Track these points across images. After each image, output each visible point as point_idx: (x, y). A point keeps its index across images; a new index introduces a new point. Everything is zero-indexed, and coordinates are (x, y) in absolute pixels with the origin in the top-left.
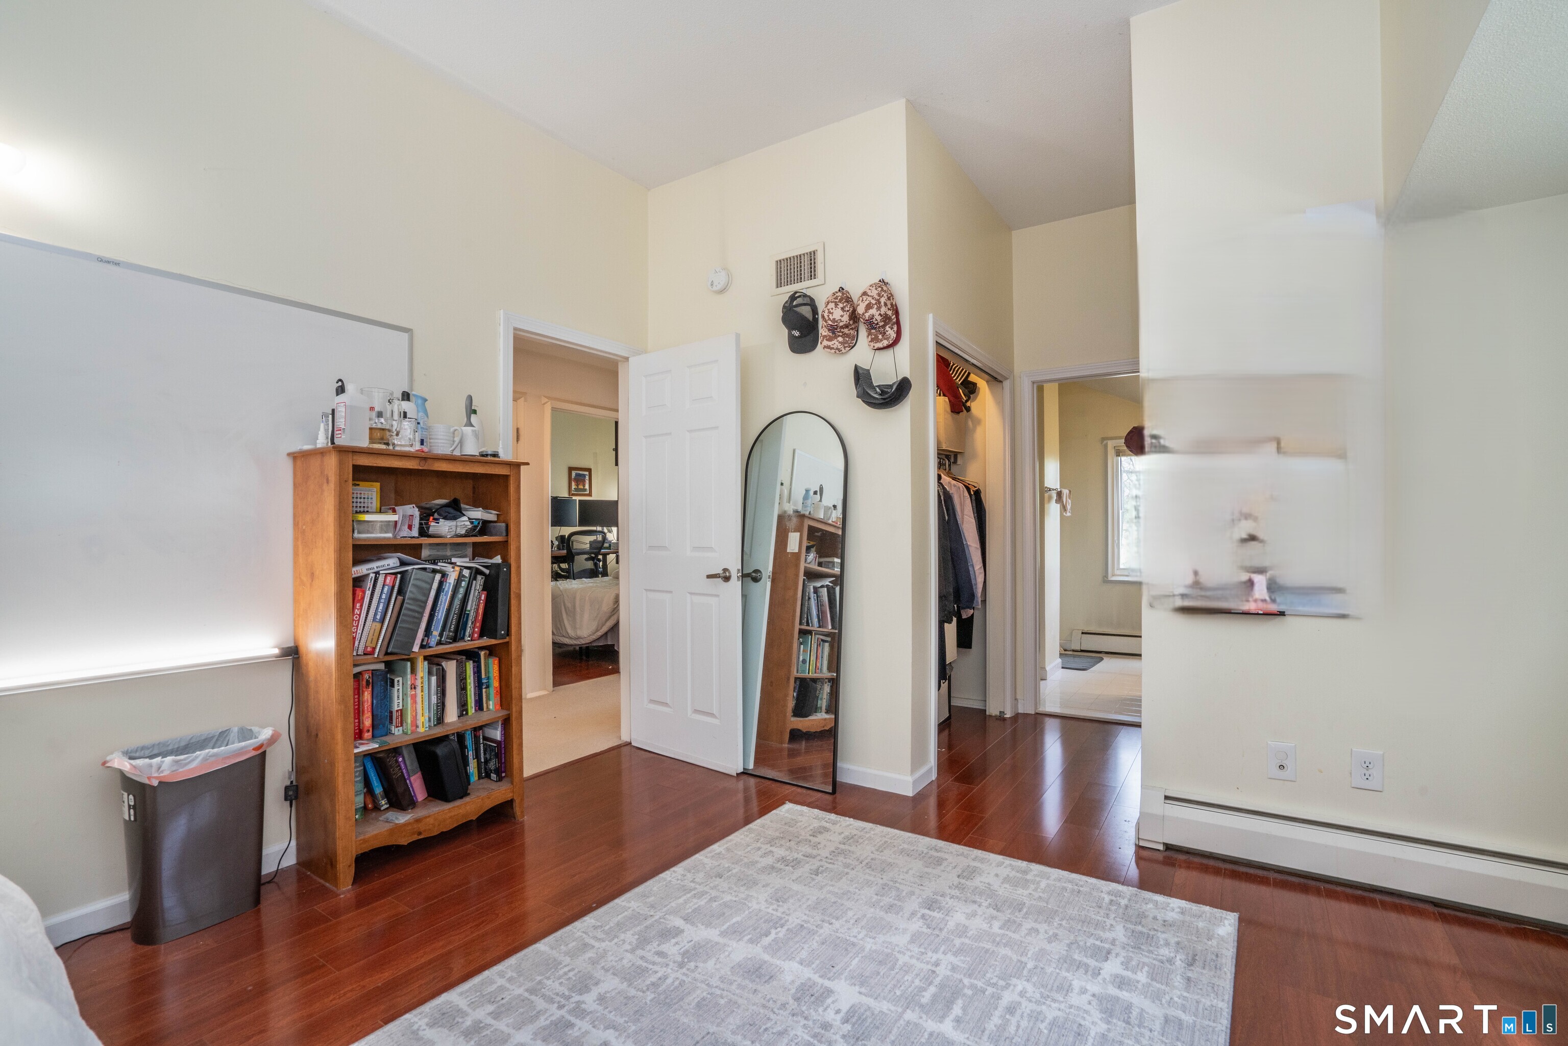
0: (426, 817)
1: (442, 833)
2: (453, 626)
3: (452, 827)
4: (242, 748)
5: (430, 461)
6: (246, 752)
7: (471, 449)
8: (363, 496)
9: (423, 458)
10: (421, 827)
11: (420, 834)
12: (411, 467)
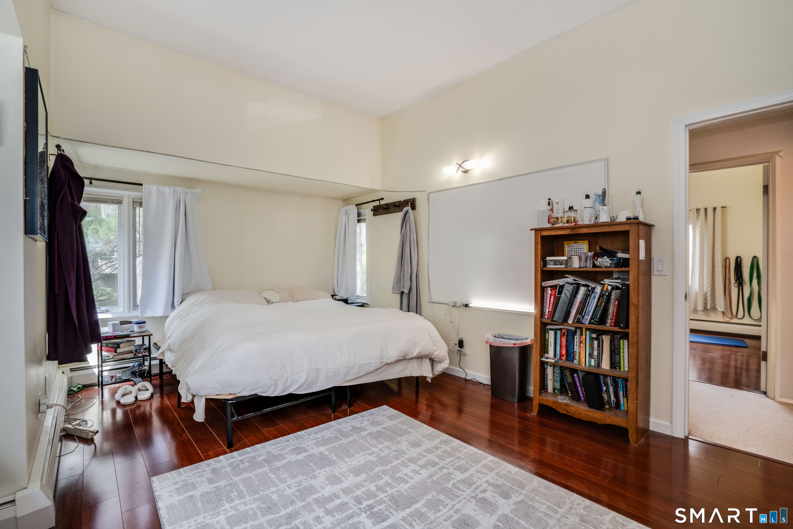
0: (572, 406)
1: (580, 419)
2: (598, 316)
3: (585, 419)
4: (509, 342)
5: (576, 229)
6: (510, 344)
7: (604, 218)
8: (579, 248)
9: (596, 225)
10: (569, 409)
11: (568, 412)
12: (567, 233)
